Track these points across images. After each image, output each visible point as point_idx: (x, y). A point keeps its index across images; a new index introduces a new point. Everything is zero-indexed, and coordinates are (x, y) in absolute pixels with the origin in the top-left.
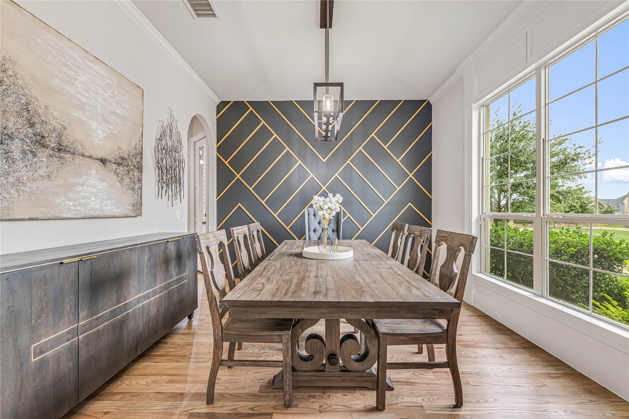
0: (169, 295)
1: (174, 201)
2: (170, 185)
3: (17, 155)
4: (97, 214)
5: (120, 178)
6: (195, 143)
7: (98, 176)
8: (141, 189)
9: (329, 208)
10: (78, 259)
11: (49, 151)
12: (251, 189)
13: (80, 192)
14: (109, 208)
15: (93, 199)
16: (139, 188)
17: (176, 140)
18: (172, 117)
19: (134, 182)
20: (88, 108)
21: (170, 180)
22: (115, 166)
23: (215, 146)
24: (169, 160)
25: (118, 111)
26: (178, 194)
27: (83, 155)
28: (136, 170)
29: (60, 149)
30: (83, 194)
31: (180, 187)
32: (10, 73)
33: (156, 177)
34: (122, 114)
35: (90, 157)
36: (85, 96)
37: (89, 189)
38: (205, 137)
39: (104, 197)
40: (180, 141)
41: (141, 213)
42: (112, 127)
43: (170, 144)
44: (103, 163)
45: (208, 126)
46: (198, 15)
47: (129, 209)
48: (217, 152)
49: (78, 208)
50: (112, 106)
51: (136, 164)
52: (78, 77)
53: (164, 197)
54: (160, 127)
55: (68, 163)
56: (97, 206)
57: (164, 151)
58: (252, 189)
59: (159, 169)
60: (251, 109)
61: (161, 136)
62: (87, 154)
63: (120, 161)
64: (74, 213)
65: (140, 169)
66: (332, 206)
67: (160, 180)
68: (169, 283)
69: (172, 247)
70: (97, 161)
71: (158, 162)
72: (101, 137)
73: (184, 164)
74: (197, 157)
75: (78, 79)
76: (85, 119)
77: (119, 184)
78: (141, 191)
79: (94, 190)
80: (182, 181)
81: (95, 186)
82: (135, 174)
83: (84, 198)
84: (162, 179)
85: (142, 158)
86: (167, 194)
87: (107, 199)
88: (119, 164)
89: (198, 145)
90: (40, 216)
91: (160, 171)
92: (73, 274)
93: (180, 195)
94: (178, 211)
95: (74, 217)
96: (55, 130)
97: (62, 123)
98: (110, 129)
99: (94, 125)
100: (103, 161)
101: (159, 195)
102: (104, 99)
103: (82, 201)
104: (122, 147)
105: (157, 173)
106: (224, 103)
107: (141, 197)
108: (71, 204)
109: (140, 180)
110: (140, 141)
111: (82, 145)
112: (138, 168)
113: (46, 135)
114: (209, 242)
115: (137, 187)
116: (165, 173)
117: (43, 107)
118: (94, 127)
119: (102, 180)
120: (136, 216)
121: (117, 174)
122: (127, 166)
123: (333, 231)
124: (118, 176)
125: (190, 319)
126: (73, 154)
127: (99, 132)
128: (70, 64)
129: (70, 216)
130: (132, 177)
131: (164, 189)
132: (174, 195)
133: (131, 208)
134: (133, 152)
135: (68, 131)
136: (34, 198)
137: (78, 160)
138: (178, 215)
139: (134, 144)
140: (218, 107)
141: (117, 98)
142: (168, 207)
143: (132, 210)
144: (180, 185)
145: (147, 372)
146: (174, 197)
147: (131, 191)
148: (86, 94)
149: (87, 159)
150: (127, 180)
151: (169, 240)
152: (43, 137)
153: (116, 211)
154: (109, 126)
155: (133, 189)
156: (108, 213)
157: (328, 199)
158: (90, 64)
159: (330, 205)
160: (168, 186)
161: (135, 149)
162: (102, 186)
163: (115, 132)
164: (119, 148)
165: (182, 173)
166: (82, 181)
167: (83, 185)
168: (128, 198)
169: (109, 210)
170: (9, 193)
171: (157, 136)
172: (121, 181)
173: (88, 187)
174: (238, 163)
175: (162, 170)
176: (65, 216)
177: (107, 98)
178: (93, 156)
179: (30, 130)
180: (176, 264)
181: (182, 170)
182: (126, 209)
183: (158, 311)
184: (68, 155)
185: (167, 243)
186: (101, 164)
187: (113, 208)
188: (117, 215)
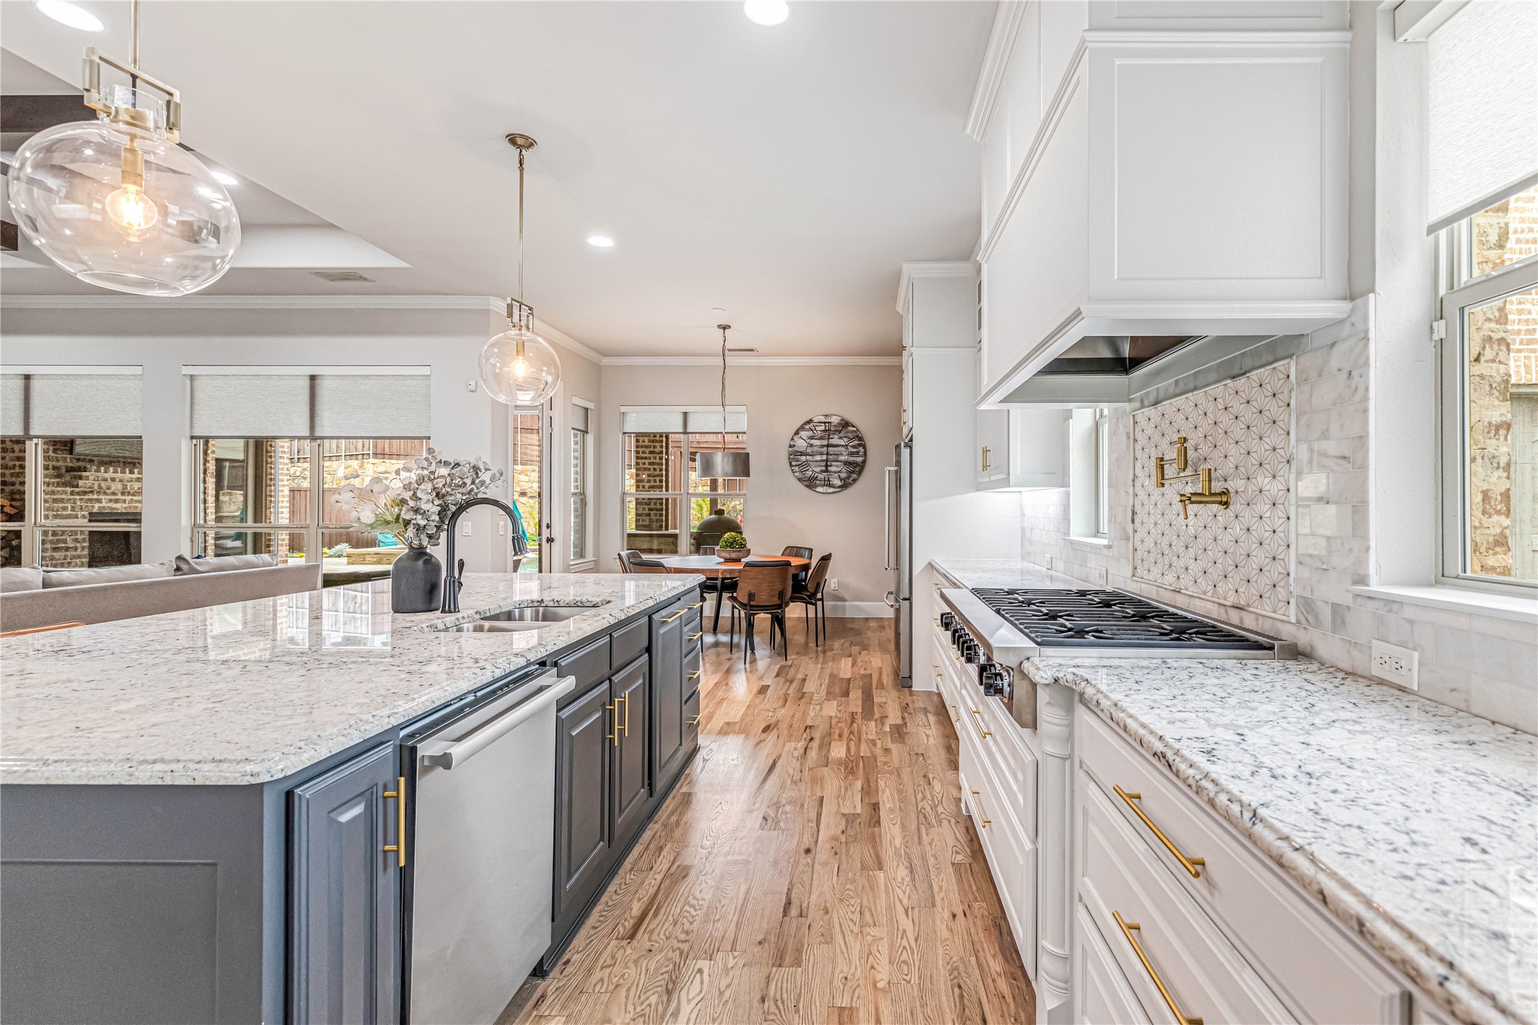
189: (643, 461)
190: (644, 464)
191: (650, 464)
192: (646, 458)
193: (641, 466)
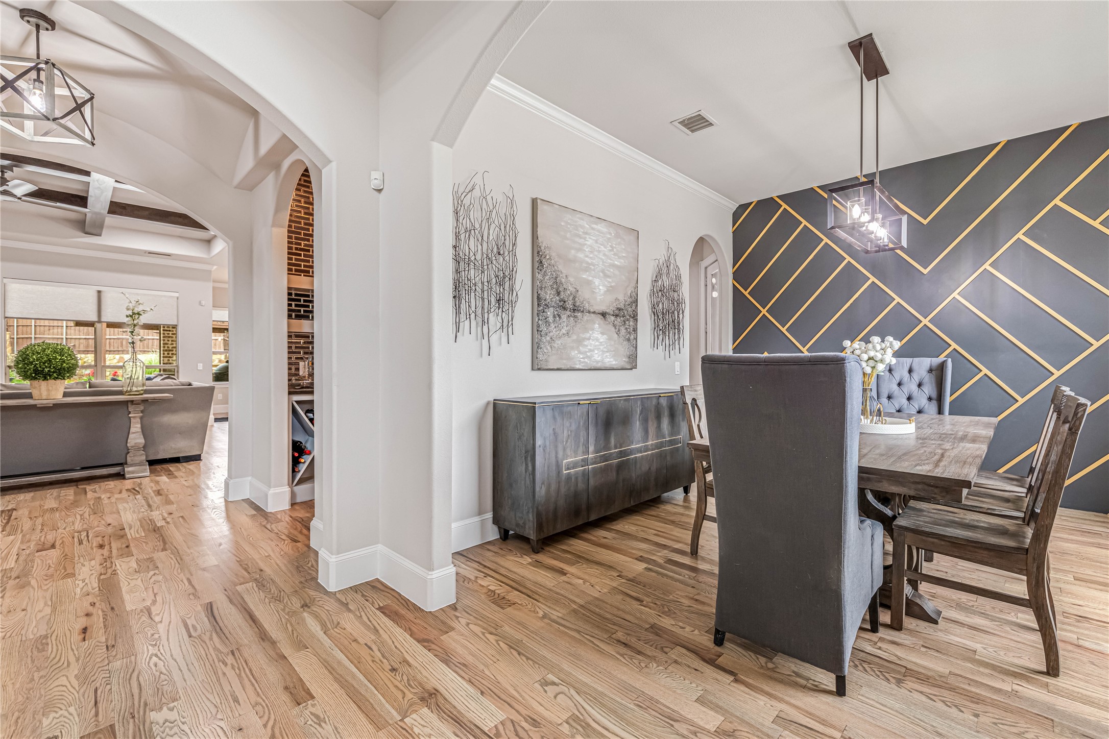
0: (662, 456)
1: (671, 352)
2: (667, 333)
3: (551, 319)
4: (599, 365)
5: (617, 330)
6: (706, 268)
7: (600, 330)
8: (636, 339)
9: (870, 359)
10: (588, 402)
11: (568, 313)
12: (784, 330)
13: (587, 346)
14: (608, 360)
15: (596, 352)
16: (634, 339)
17: (674, 277)
18: (670, 251)
19: (630, 333)
20: (593, 267)
21: (667, 326)
22: (613, 318)
23: (730, 271)
24: (666, 303)
25: (616, 263)
26: (677, 342)
27: (589, 312)
28: (631, 319)
29: (575, 309)
30: (589, 347)
31: (679, 334)
32: (548, 257)
33: (651, 324)
34: (619, 264)
35: (594, 313)
36: (591, 258)
37: (593, 343)
38: (717, 260)
39: (605, 350)
40: (678, 277)
41: (636, 365)
42: (610, 280)
43: (667, 284)
44: (604, 317)
45: (720, 246)
46: (693, 131)
47: (625, 361)
48: (734, 279)
49: (586, 360)
50: (611, 260)
51: (631, 313)
52: (587, 242)
53: (660, 347)
54: (656, 266)
55: (579, 321)
56: (600, 358)
57: (660, 294)
58: (786, 330)
59: (654, 315)
60: (784, 206)
61: (656, 276)
62: (592, 310)
63: (617, 312)
64: (583, 365)
65: (635, 317)
66: (876, 356)
67: (656, 327)
68: (661, 442)
69: (664, 402)
70: (599, 315)
71: (653, 307)
72: (602, 292)
73: (683, 305)
74: (709, 287)
75: (586, 244)
76: (590, 278)
77: (616, 336)
78: (636, 342)
79: (597, 343)
80: (681, 326)
81: (597, 340)
82: (631, 323)
83: (590, 350)
84: (658, 326)
85: (637, 306)
86: (664, 343)
87: (607, 352)
88: (617, 316)
89: (710, 271)
90: (563, 367)
91: (656, 317)
92: (585, 414)
93: (679, 344)
94: (677, 364)
95: (583, 368)
96: (571, 294)
97: (575, 287)
98: (609, 282)
99: (597, 282)
100: (604, 315)
101: (655, 345)
102: (604, 255)
103: (588, 354)
104: (619, 298)
105: (653, 319)
106: (743, 207)
107: (636, 348)
108: (581, 357)
109: (635, 330)
110: (635, 288)
111: (589, 303)
112: (633, 318)
113: (566, 299)
114: (697, 395)
115: (632, 337)
116: (661, 319)
117: (564, 277)
118: (597, 283)
119: (603, 334)
120: (631, 369)
121: (615, 326)
122: (623, 317)
123: (930, 399)
124: (616, 328)
125: (687, 494)
126: (583, 312)
127: (601, 287)
128: (581, 233)
129: (581, 367)
130: (628, 327)
131: (661, 337)
132: (671, 343)
133: (627, 360)
134: (629, 300)
135: (580, 293)
136: (559, 352)
137: (587, 317)
138: (677, 368)
139: (630, 292)
140: (734, 214)
141: (615, 250)
142: (665, 359)
143: (628, 362)
144: (679, 331)
145: (639, 523)
146: (671, 347)
147: (627, 342)
148: (591, 256)
149: (592, 315)
150: (623, 331)
151: (661, 395)
152: (565, 302)
153: (614, 363)
154: (608, 279)
155: (629, 340)
156: (608, 365)
157: (870, 346)
158: (594, 226)
159: (872, 354)
160: (664, 333)
161: (631, 297)
162: (602, 338)
163: (612, 284)
164: (617, 299)
165: (681, 316)
166: (588, 335)
167: (589, 339)
168: (624, 349)
169: (609, 362)
170: (547, 349)
171: (652, 278)
172: (618, 333)
173: (593, 340)
174: (763, 294)
175: (658, 317)
176: (577, 367)
177: (607, 253)
178: (597, 311)
179: (558, 298)
180: (669, 422)
181: (681, 312)
182: (622, 361)
183: (650, 469)
184: (579, 314)
185: (658, 399)
186: (602, 317)
187: (612, 360)
188: (615, 367)
189: (168, 332)
190: (169, 334)
191: (172, 334)
192: (170, 331)
193: (166, 335)
